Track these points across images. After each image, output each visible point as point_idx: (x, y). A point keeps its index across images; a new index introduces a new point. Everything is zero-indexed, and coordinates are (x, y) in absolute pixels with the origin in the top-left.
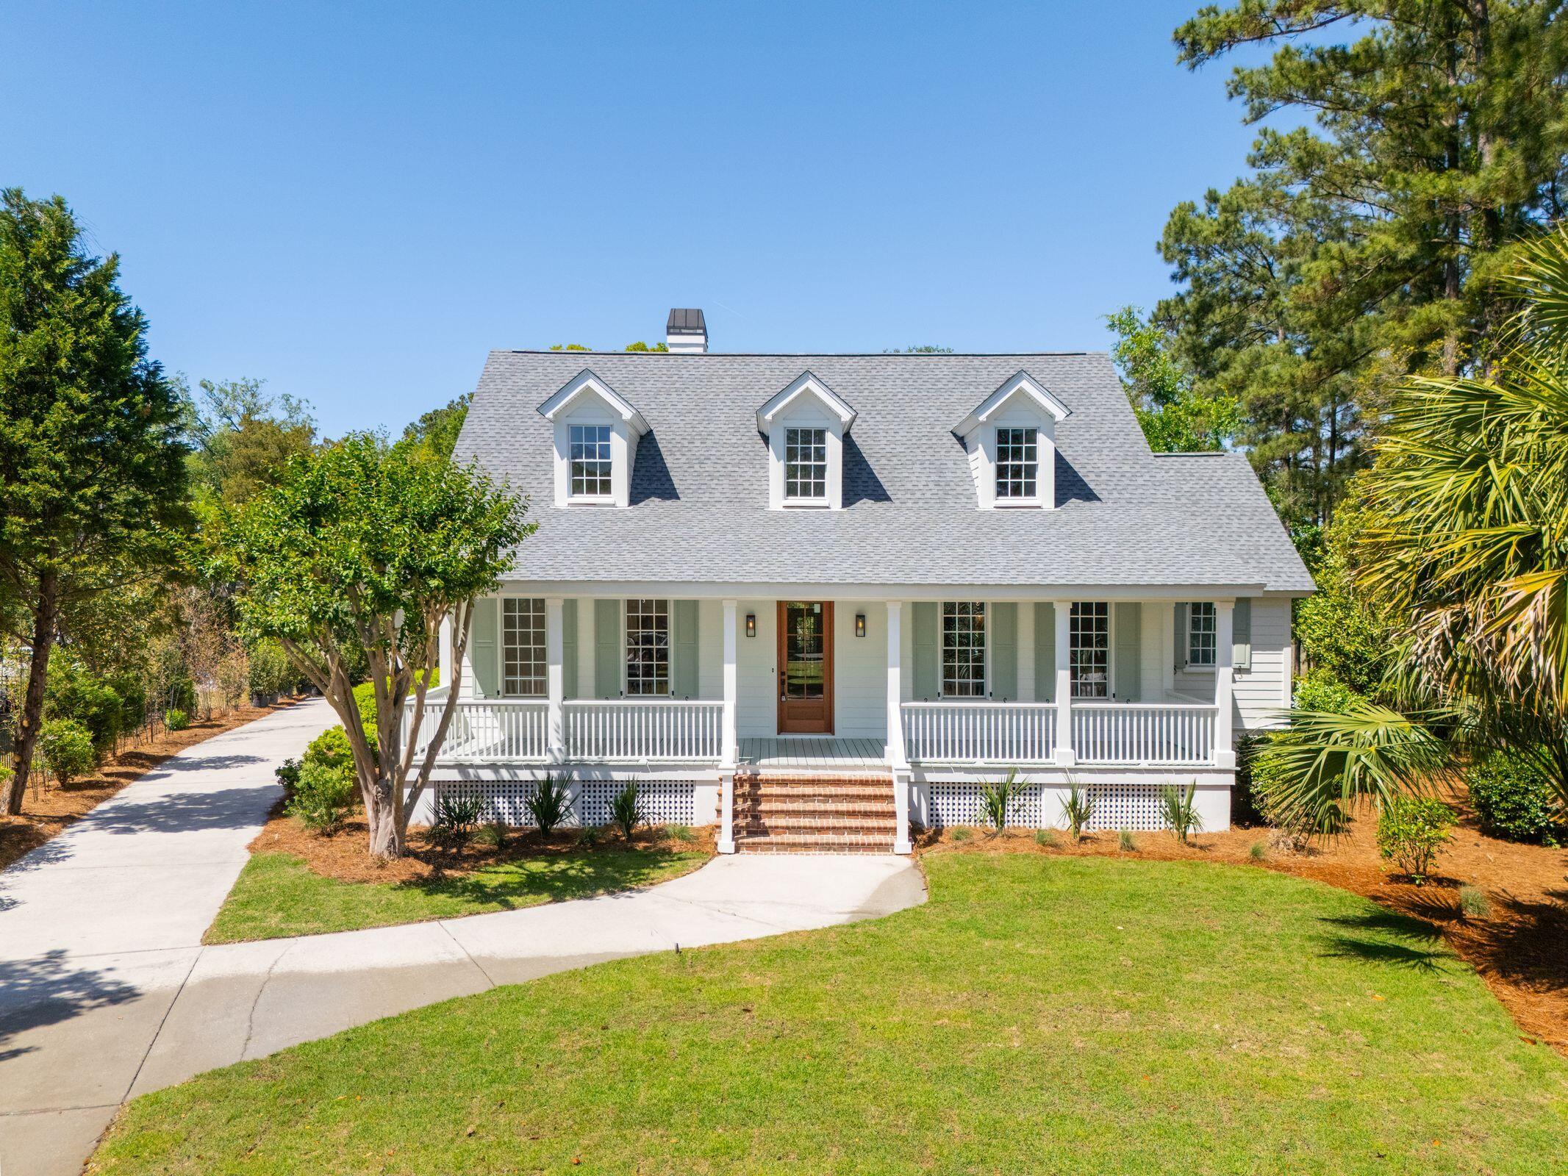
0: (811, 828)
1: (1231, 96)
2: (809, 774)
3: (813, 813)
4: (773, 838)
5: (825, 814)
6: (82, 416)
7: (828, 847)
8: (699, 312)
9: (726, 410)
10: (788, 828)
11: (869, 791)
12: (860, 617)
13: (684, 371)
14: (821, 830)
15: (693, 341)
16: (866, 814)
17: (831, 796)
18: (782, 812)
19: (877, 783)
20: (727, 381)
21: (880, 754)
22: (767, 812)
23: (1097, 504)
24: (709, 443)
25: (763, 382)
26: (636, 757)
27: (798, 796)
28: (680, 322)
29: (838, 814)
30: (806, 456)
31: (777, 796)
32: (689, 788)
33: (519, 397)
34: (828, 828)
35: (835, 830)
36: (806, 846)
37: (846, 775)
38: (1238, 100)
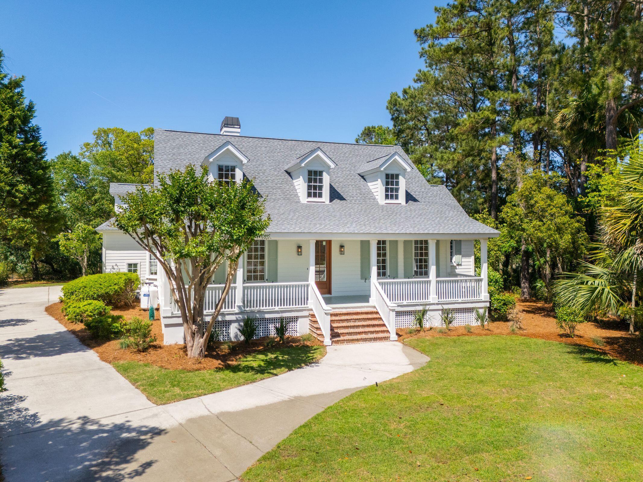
0: (356, 333)
1: (421, 57)
2: (344, 311)
3: (353, 327)
4: (342, 338)
5: (358, 327)
6: (15, 150)
7: (365, 340)
8: (238, 118)
9: (267, 161)
10: (347, 333)
11: (370, 316)
12: (342, 247)
13: (244, 144)
14: (360, 333)
15: (235, 130)
16: (374, 326)
17: (357, 319)
18: (342, 327)
19: (372, 313)
20: (263, 149)
21: (368, 302)
22: (336, 327)
23: (419, 203)
24: (266, 174)
25: (278, 150)
26: (273, 307)
27: (345, 320)
28: (230, 123)
29: (363, 326)
30: (315, 181)
31: (337, 320)
32: (296, 320)
33: (175, 151)
34: (363, 332)
35: (365, 333)
36: (358, 340)
37: (359, 310)
38: (423, 59)
